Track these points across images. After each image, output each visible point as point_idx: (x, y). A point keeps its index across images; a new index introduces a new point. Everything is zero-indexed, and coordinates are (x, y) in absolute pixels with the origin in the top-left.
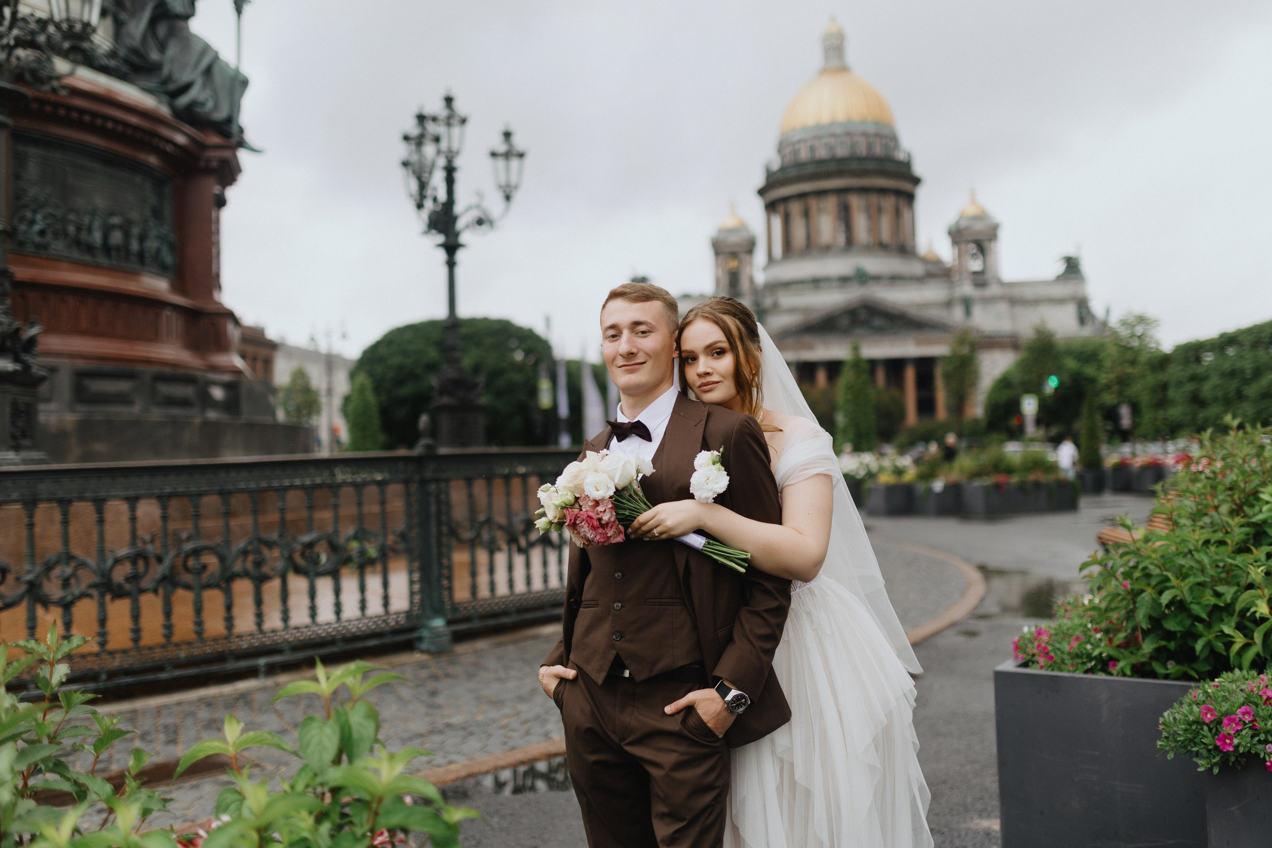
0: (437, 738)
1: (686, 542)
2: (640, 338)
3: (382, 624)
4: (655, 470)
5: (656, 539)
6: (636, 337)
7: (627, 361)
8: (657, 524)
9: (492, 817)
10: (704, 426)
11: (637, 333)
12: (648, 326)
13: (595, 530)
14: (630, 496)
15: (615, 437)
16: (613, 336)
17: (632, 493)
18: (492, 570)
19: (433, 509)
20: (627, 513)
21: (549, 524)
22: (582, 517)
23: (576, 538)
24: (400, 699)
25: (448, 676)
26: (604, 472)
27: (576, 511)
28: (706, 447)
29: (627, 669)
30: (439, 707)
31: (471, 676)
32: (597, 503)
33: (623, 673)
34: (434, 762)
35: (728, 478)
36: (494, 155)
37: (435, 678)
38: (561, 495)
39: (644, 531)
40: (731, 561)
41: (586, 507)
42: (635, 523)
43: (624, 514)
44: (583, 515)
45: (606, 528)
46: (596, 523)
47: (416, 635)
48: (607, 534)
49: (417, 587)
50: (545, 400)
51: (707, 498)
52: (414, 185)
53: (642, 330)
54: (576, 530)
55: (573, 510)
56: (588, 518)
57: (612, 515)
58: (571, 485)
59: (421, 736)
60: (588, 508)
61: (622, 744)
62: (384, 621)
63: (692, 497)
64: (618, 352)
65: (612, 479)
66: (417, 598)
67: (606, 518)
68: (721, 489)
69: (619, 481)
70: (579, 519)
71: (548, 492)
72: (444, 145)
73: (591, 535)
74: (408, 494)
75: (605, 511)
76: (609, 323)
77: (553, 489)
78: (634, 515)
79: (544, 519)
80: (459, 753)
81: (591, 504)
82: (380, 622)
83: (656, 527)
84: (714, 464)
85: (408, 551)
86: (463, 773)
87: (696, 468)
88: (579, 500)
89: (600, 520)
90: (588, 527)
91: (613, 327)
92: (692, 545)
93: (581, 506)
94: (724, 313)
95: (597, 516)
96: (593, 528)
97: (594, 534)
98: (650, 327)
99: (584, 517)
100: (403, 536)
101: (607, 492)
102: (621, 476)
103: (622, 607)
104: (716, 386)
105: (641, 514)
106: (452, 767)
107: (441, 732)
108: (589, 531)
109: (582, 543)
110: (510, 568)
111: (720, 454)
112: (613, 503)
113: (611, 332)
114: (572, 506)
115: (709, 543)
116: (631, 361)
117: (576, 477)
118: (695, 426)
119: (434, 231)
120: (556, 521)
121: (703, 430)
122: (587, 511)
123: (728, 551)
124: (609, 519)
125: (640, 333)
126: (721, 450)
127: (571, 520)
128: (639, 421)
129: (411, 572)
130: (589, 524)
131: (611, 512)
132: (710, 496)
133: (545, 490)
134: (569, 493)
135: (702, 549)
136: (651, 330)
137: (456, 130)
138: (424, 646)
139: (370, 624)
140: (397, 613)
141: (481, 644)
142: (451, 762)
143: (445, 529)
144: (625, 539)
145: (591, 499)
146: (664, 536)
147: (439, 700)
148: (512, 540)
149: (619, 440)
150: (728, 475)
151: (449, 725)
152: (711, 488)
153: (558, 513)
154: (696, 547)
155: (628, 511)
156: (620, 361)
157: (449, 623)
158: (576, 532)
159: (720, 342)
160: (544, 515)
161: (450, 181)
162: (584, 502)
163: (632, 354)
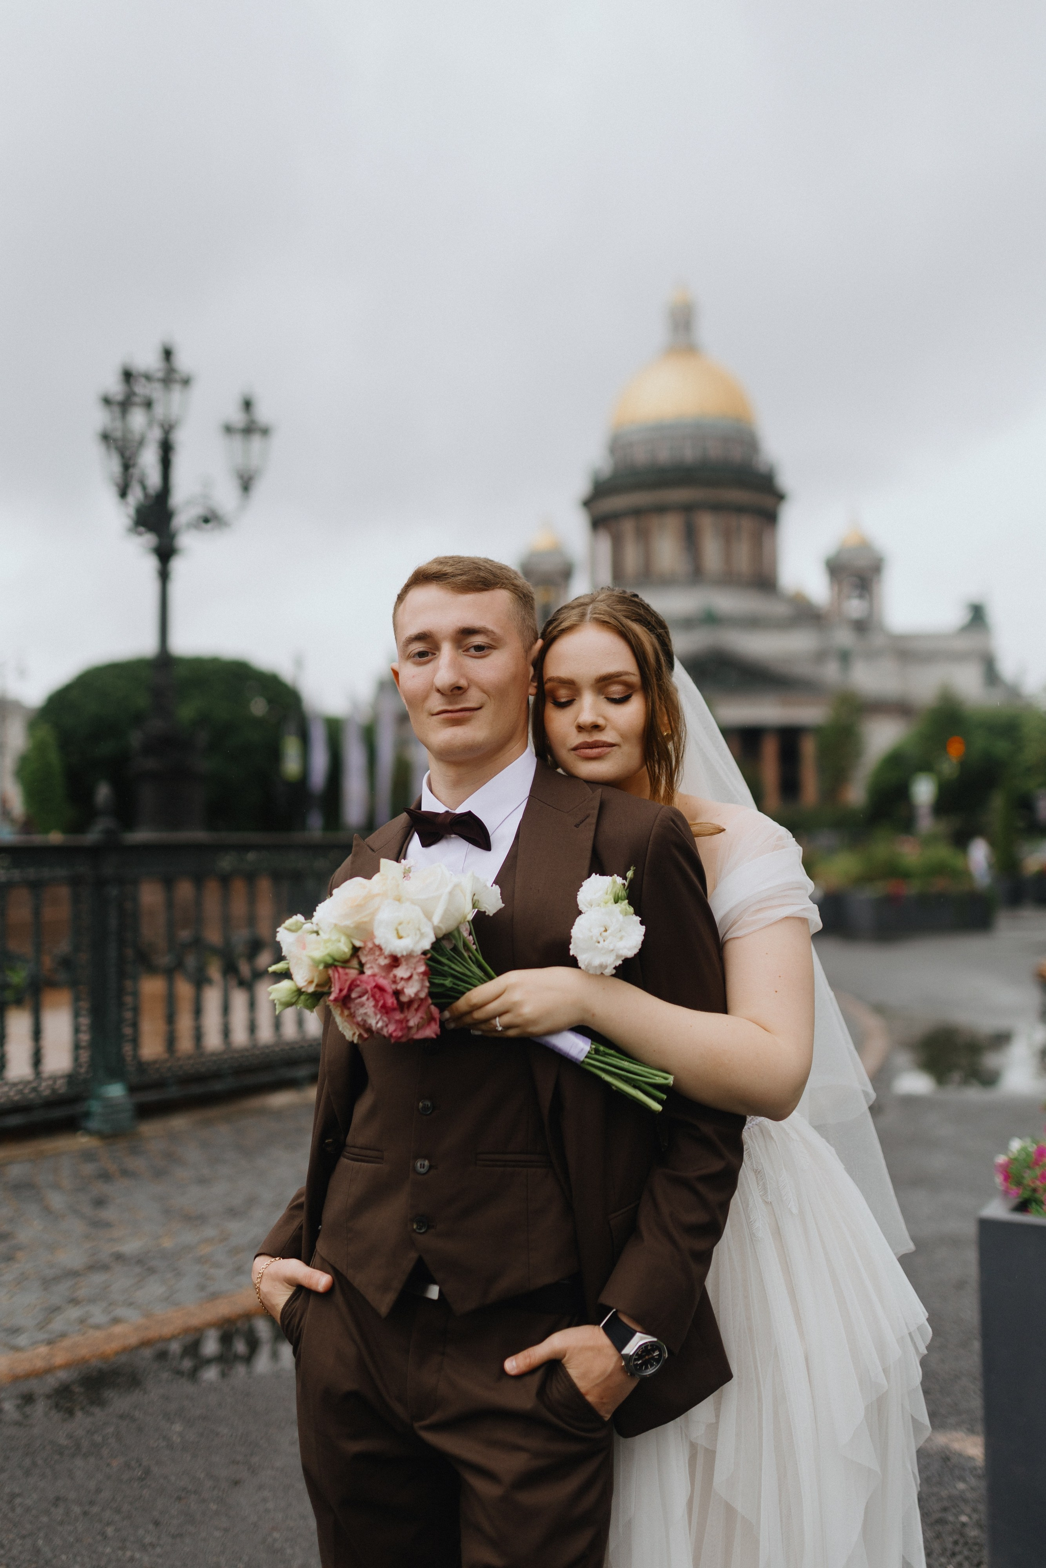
0: (98, 1278)
1: (554, 1046)
2: (474, 660)
3: (30, 1093)
4: (503, 905)
5: (496, 1035)
6: (465, 657)
7: (450, 703)
8: (502, 1009)
9: (172, 1423)
10: (593, 827)
11: (467, 650)
12: (488, 636)
13: (387, 1013)
14: (455, 949)
15: (416, 836)
16: (422, 654)
17: (461, 946)
18: (198, 1011)
19: (113, 922)
20: (448, 982)
21: (296, 994)
22: (364, 986)
23: (346, 1024)
24: (47, 1210)
25: (125, 1173)
26: (413, 902)
27: (353, 973)
28: (599, 867)
29: (435, 1283)
30: (108, 1225)
31: (159, 1174)
32: (395, 961)
33: (425, 1289)
34: (92, 1321)
35: (643, 929)
36: (229, 429)
37: (105, 1176)
38: (326, 941)
39: (476, 1020)
40: (635, 1087)
41: (372, 967)
42: (462, 1004)
43: (443, 985)
44: (367, 983)
45: (406, 1010)
46: (390, 1001)
47: (79, 1108)
48: (408, 1021)
49: (85, 1037)
50: (291, 765)
51: (603, 967)
52: (115, 465)
53: (476, 644)
54: (349, 1009)
55: (347, 971)
56: (376, 990)
57: (423, 987)
58: (349, 922)
59: (74, 1274)
60: (376, 970)
61: (416, 1425)
62: (34, 1089)
63: (573, 962)
64: (432, 684)
65: (429, 916)
66: (85, 1056)
67: (411, 990)
68: (629, 949)
69: (441, 922)
70: (358, 989)
71: (300, 933)
72: (159, 410)
73: (377, 1023)
74: (76, 900)
75: (410, 977)
76: (413, 630)
77: (308, 926)
78: (460, 988)
79: (285, 984)
80: (131, 1304)
81: (383, 962)
82: (26, 1091)
83: (500, 1015)
84: (616, 902)
85: (73, 984)
86: (133, 1340)
87: (581, 907)
88: (360, 953)
89: (397, 993)
90: (375, 1006)
91: (421, 637)
92: (565, 1053)
93: (362, 965)
94: (635, 620)
95: (394, 987)
96: (385, 1010)
97: (383, 1021)
98: (493, 639)
99: (369, 988)
100: (66, 963)
101: (418, 942)
102: (446, 911)
103: (431, 1167)
104: (609, 753)
105: (475, 986)
106: (118, 1329)
107: (105, 1267)
108: (376, 1014)
109: (357, 1034)
110: (226, 1009)
111: (626, 884)
112: (427, 965)
113: (418, 647)
114: (345, 963)
115: (597, 1051)
116: (456, 703)
117: (359, 907)
118: (577, 826)
119: (142, 529)
120: (311, 989)
121: (592, 834)
122: (374, 975)
123: (632, 1069)
124: (416, 994)
125: (472, 650)
126: (630, 874)
127: (341, 990)
128: (470, 811)
129: (76, 1015)
130: (377, 1001)
131: (422, 980)
132: (609, 962)
133: (293, 928)
134: (343, 939)
135: (583, 1062)
136: (493, 643)
137: (177, 394)
138: (94, 1124)
139: (12, 1093)
140: (54, 1078)
141: (179, 1122)
142: (116, 1321)
143: (130, 952)
144: (439, 1032)
145: (387, 953)
146: (512, 1033)
147: (108, 1214)
148: (230, 970)
149: (426, 843)
150: (642, 923)
151: (119, 1257)
152: (611, 947)
153: (316, 974)
154: (572, 1057)
155: (450, 979)
156: (436, 703)
157: (132, 1089)
158: (346, 1013)
159: (627, 673)
160: (286, 975)
161: (166, 463)
162: (370, 958)
163: (459, 688)
